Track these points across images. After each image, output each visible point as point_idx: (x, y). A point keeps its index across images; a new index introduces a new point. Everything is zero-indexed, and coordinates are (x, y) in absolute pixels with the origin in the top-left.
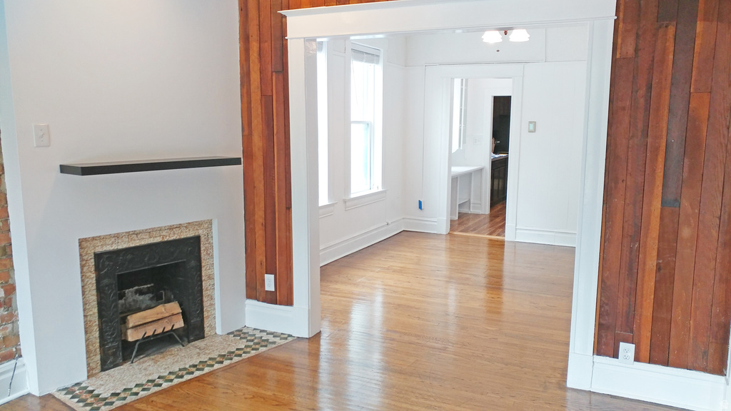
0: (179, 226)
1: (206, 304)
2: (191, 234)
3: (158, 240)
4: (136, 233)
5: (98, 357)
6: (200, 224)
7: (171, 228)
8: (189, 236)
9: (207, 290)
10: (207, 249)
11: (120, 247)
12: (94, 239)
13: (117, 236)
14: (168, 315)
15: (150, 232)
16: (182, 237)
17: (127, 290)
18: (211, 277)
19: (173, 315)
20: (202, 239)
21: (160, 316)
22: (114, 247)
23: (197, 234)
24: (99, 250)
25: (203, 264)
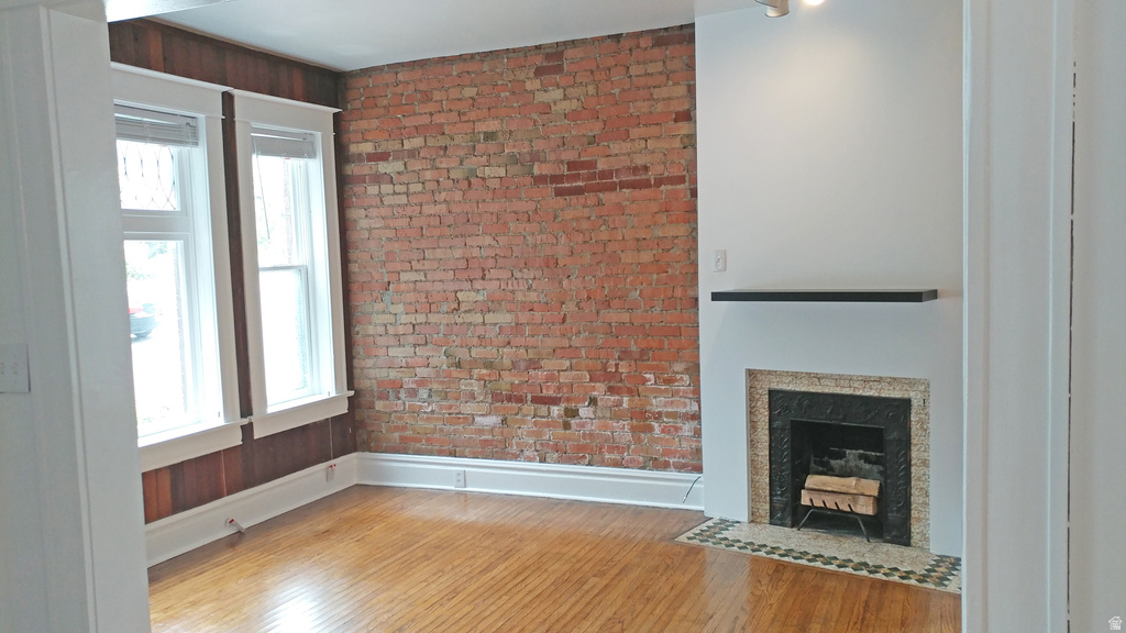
0: (880, 380)
1: (916, 499)
2: (897, 394)
3: (847, 391)
4: (819, 377)
5: (767, 506)
6: (912, 383)
7: (866, 380)
8: (893, 396)
9: (919, 479)
10: (922, 422)
11: (797, 389)
12: (769, 372)
13: (795, 376)
14: (858, 492)
15: (837, 379)
16: (883, 395)
17: (848, 451)
18: (925, 463)
19: (863, 495)
20: (915, 403)
21: (844, 489)
22: (791, 387)
23: (906, 396)
24: (774, 386)
25: (914, 441)
